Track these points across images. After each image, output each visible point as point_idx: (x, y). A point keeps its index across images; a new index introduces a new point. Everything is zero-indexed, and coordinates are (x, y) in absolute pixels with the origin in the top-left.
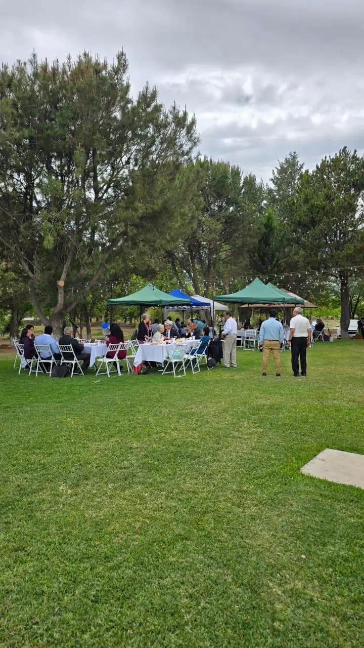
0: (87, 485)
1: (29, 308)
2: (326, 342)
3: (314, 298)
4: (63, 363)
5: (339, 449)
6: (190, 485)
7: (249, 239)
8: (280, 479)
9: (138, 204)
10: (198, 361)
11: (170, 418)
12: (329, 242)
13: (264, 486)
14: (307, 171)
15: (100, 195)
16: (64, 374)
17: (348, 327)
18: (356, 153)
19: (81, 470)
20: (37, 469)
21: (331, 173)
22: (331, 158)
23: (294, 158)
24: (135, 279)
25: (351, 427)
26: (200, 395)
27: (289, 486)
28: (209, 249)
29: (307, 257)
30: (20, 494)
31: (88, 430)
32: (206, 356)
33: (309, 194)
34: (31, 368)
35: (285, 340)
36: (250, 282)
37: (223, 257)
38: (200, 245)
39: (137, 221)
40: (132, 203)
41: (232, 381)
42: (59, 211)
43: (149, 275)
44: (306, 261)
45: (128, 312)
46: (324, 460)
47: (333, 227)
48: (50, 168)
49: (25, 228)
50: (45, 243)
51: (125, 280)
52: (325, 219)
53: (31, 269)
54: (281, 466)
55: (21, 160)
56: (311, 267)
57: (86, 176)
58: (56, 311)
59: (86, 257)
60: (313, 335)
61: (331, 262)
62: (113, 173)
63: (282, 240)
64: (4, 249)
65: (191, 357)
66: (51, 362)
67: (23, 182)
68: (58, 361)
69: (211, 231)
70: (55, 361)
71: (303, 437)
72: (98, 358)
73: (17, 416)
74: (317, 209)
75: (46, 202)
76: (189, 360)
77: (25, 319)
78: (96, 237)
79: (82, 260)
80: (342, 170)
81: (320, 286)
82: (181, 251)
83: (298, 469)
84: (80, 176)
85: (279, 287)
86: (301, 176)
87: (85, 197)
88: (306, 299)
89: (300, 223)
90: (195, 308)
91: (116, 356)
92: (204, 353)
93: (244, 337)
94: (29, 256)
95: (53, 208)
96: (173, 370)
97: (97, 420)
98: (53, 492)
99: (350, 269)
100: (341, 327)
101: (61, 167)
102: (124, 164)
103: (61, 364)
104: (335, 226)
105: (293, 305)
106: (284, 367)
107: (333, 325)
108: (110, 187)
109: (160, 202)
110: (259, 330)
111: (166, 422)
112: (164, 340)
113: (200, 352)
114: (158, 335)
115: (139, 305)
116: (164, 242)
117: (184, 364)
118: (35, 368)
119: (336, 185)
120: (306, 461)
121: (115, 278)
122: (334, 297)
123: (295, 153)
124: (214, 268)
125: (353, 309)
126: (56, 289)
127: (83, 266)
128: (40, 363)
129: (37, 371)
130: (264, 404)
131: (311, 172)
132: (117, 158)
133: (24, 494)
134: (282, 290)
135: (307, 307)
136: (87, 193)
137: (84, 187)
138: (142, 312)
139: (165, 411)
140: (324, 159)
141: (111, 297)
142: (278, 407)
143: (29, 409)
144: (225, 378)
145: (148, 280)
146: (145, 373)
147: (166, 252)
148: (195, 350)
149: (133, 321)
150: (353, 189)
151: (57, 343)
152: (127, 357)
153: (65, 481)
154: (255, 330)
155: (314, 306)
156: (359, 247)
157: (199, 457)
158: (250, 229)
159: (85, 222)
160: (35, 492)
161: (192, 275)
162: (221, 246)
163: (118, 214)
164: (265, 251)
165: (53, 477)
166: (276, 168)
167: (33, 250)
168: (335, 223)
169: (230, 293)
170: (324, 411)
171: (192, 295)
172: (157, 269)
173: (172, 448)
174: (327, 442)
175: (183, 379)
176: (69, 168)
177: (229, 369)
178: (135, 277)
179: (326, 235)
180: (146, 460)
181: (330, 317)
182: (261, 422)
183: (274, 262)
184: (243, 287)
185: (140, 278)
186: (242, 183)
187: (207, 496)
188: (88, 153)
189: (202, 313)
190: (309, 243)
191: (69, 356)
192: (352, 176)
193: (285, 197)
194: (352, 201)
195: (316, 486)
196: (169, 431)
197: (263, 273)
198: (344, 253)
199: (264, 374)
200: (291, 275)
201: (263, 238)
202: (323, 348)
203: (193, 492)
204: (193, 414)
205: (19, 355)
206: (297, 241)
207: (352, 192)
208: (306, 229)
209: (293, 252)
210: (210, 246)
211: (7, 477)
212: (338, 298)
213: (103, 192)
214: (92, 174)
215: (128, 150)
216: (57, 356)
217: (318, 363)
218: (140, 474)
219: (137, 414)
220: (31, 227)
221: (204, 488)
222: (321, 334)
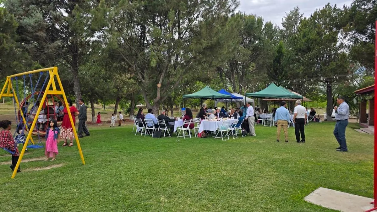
0: (176, 197)
1: (140, 100)
2: (317, 123)
3: (308, 95)
4: (159, 130)
5: (329, 188)
6: (235, 203)
7: (267, 60)
8: (291, 203)
9: (202, 41)
10: (236, 131)
11: (221, 164)
12: (319, 61)
13: (281, 206)
14: (305, 18)
15: (181, 36)
16: (160, 136)
17: (331, 114)
18: (336, 6)
19: (172, 189)
20: (148, 187)
21: (320, 19)
22: (320, 10)
23: (297, 10)
24: (198, 84)
25: (336, 175)
26: (238, 151)
27: (297, 208)
28: (243, 66)
29: (305, 70)
30: (140, 200)
31: (174, 167)
32: (241, 129)
33: (306, 32)
34: (142, 132)
35: (290, 120)
36: (268, 85)
37: (251, 71)
38: (237, 64)
39: (202, 51)
40: (200, 40)
41: (258, 144)
42: (159, 45)
43: (207, 81)
44: (304, 73)
45: (193, 102)
46: (319, 194)
47: (322, 52)
48: (154, 22)
49: (141, 55)
50: (152, 63)
51: (192, 84)
52: (317, 47)
53: (143, 77)
54: (291, 196)
55: (139, 18)
56: (308, 77)
57: (174, 26)
58: (156, 101)
59: (173, 71)
60: (309, 118)
61: (320, 73)
62: (189, 23)
63: (288, 60)
64: (129, 67)
65: (232, 129)
66: (153, 129)
67: (140, 30)
68: (157, 129)
69: (244, 56)
70: (155, 128)
71: (304, 179)
72: (178, 127)
73: (136, 158)
74: (312, 41)
75: (152, 41)
76: (231, 131)
77: (138, 106)
78: (179, 60)
79: (171, 73)
80: (328, 17)
81: (313, 88)
82: (226, 67)
83: (302, 198)
84: (171, 26)
85: (287, 89)
86: (301, 21)
87: (173, 38)
88: (304, 96)
89: (300, 50)
90: (233, 100)
91: (188, 127)
92: (240, 127)
93: (264, 118)
94: (142, 70)
95: (156, 44)
96: (221, 136)
97: (179, 162)
98: (157, 200)
99: (333, 78)
100: (327, 114)
101: (160, 21)
102: (195, 18)
103: (158, 130)
104: (323, 51)
105: (296, 100)
106: (291, 137)
107: (322, 113)
108: (187, 32)
109: (215, 39)
110: (274, 114)
111: (219, 166)
112: (216, 118)
113: (237, 126)
114: (212, 115)
115: (200, 98)
116: (217, 62)
117: (228, 133)
118: (144, 132)
119: (324, 26)
120: (308, 193)
121: (187, 83)
122: (321, 95)
123: (297, 7)
124: (245, 77)
125: (335, 103)
126: (156, 88)
127: (171, 76)
128: (147, 130)
129: (145, 134)
130: (278, 158)
131: (307, 19)
132: (191, 15)
133: (142, 200)
134: (288, 90)
135: (305, 101)
136: (174, 35)
137: (173, 32)
138: (202, 102)
139: (218, 160)
140: (316, 11)
141: (185, 94)
142: (287, 160)
143: (142, 154)
144: (253, 142)
145: (206, 84)
146: (204, 137)
147: (217, 68)
148: (235, 125)
149: (196, 108)
150: (335, 28)
151: (157, 119)
152: (194, 127)
153: (163, 195)
154: (271, 114)
155: (309, 100)
156: (339, 64)
157: (240, 187)
158: (268, 54)
159: (173, 51)
160: (147, 199)
161: (232, 81)
162: (249, 64)
163: (191, 47)
164: (277, 67)
165: (157, 192)
166: (284, 17)
167: (145, 66)
168: (323, 49)
169: (255, 92)
170: (318, 164)
171: (232, 93)
172: (211, 78)
173: (224, 181)
174: (320, 183)
175: (227, 142)
176: (165, 21)
177: (255, 137)
178: (198, 82)
179: (317, 57)
180: (208, 186)
181: (319, 107)
182: (277, 169)
183: (283, 74)
184: (264, 88)
185: (201, 83)
186: (263, 27)
187: (246, 209)
188: (176, 13)
189: (238, 104)
190: (306, 61)
191: (163, 126)
192: (334, 20)
193: (291, 34)
194: (334, 36)
195: (315, 209)
196: (221, 171)
197: (277, 80)
198: (330, 67)
199: (278, 141)
200: (295, 81)
201: (276, 59)
202: (315, 126)
203: (237, 207)
204: (235, 162)
205: (136, 125)
206: (298, 61)
207: (334, 30)
208: (304, 53)
209: (296, 67)
210: (243, 64)
211: (132, 190)
212: (324, 96)
213: (183, 34)
214: (177, 25)
215: (198, 10)
216: (156, 126)
217: (313, 135)
218: (205, 194)
219: (202, 160)
220: (144, 55)
221: (244, 205)
222: (313, 118)
